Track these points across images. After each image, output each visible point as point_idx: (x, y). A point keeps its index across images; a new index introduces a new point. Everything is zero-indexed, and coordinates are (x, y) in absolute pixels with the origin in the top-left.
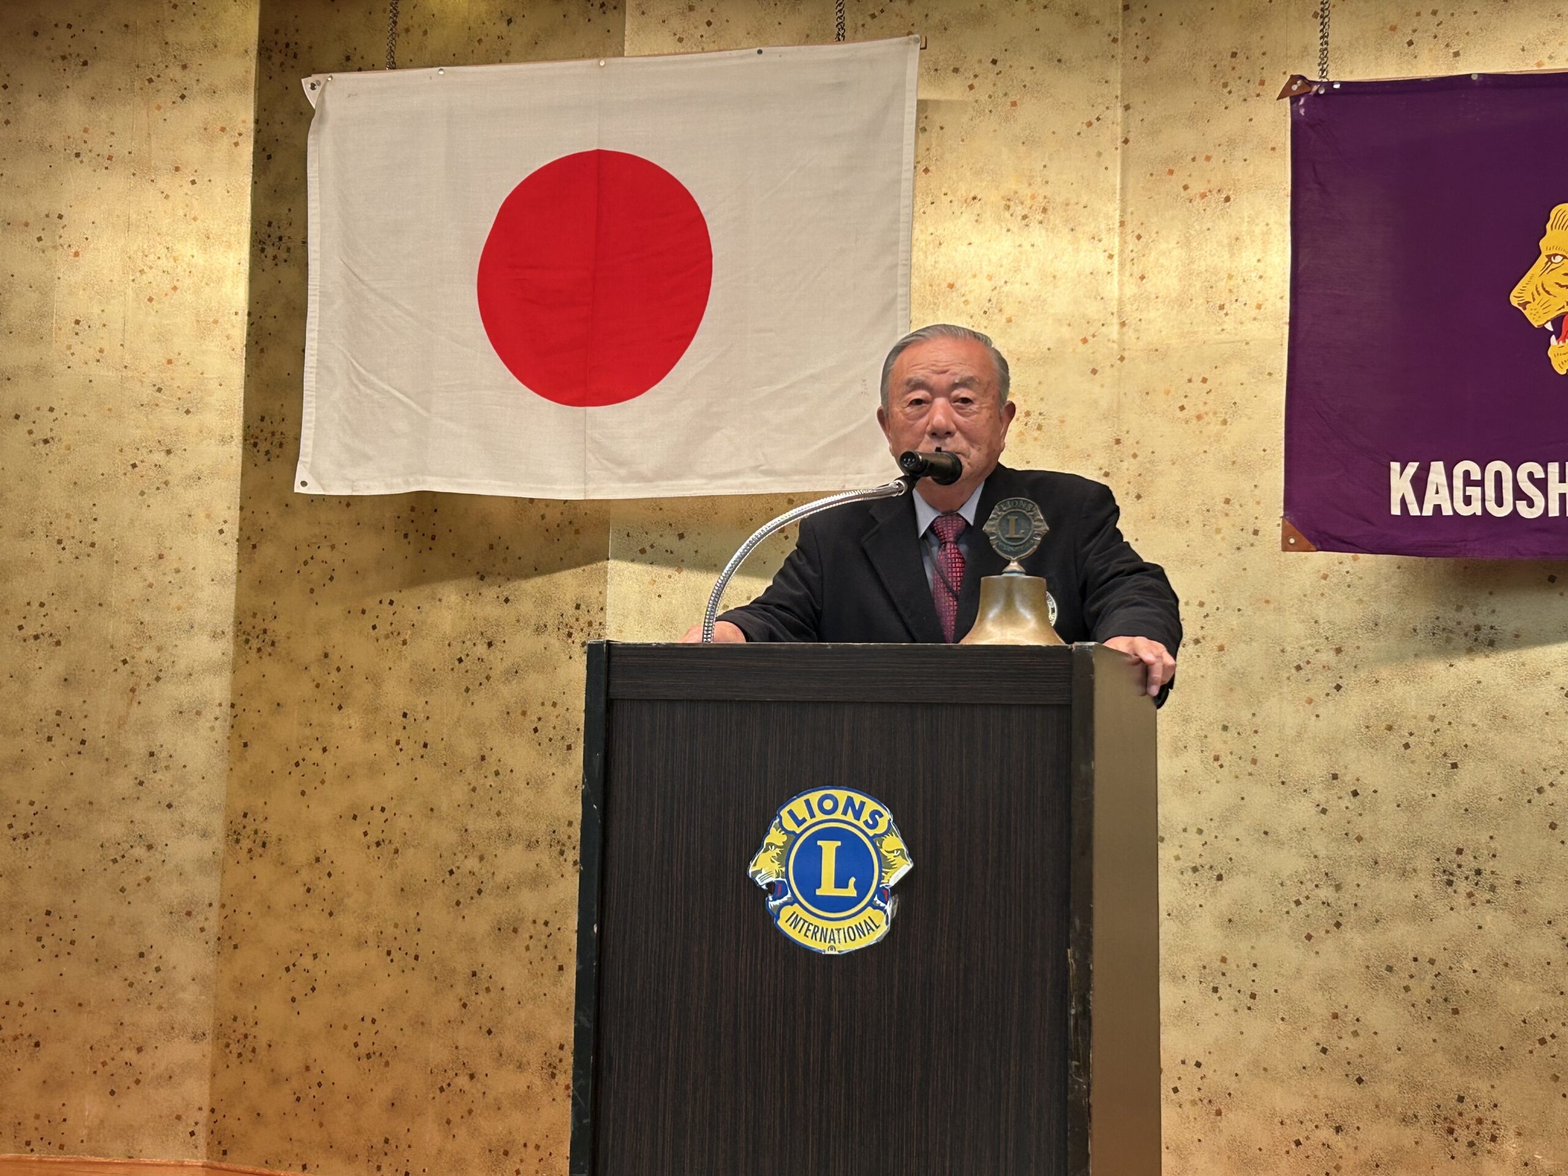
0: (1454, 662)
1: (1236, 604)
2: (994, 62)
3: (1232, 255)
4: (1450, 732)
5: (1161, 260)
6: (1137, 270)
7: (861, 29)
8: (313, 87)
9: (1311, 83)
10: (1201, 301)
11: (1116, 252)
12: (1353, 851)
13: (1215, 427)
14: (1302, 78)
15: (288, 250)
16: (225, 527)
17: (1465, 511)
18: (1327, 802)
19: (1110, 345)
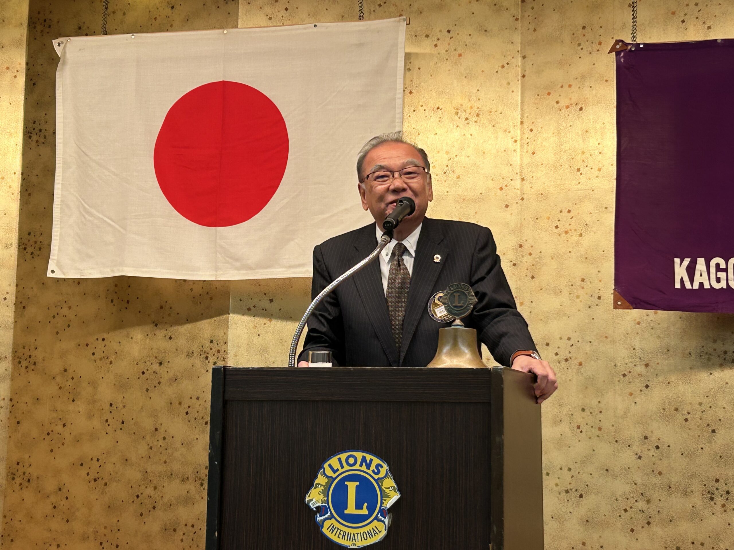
0: (711, 372)
1: (589, 339)
2: (449, 31)
3: (584, 140)
4: (711, 412)
5: (544, 143)
6: (531, 149)
7: (373, 13)
8: (59, 45)
9: (628, 44)
10: (567, 166)
11: (518, 138)
12: (656, 480)
13: (575, 238)
14: (622, 41)
15: (45, 137)
16: (7, 296)
17: (717, 286)
18: (642, 452)
19: (515, 191)
